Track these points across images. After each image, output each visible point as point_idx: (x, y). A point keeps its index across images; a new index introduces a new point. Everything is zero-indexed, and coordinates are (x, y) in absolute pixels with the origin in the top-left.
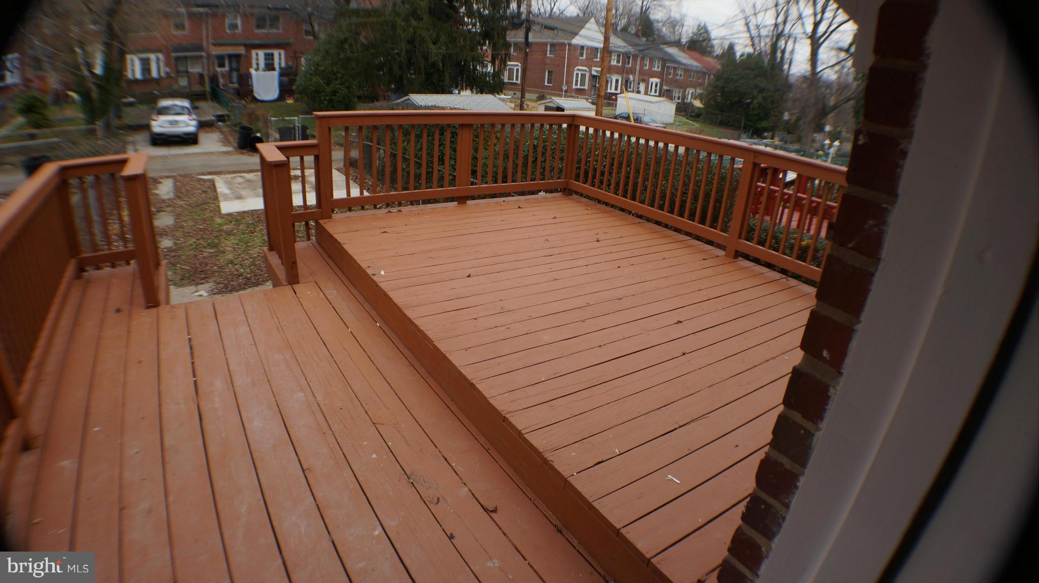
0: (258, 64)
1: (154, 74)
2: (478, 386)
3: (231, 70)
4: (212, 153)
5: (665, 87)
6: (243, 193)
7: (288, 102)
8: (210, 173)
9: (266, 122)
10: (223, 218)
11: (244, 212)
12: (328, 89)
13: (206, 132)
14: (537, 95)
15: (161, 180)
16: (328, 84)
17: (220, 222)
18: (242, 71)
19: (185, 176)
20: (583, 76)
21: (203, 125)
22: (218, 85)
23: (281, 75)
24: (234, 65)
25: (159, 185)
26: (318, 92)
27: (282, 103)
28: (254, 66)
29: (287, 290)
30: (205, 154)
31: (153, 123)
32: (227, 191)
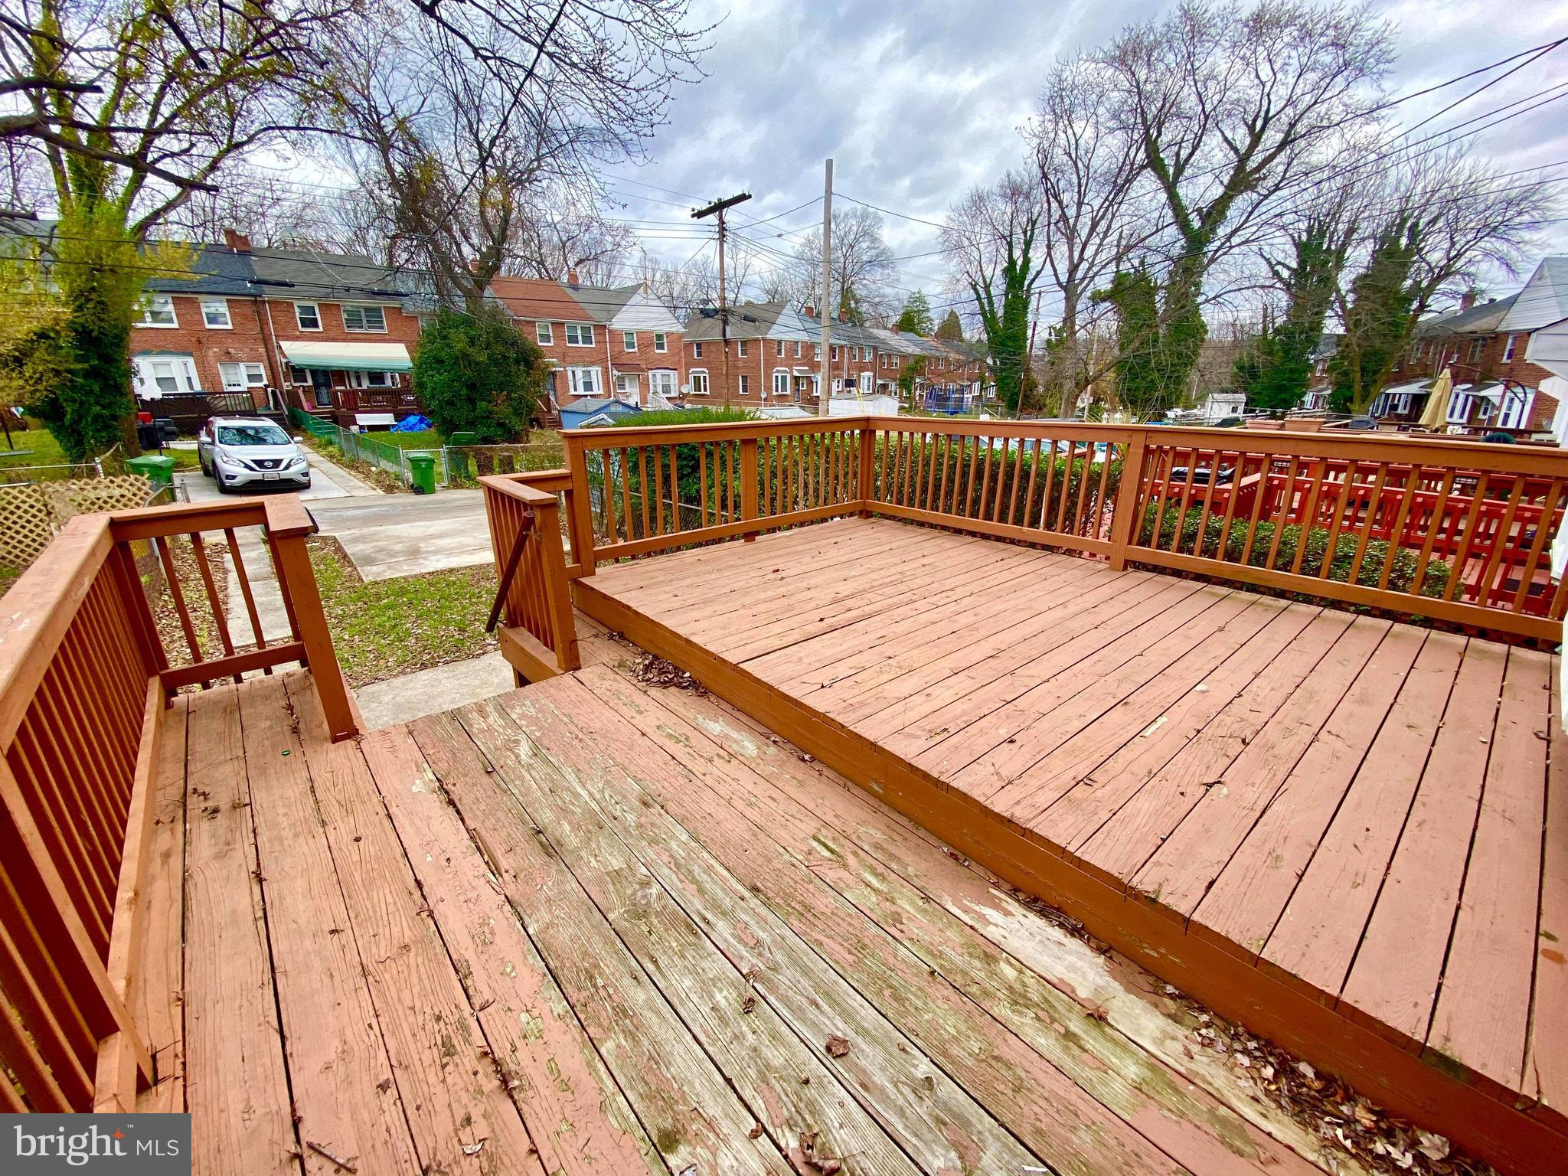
2: (954, 784)
5: (879, 382)
20: (784, 378)
24: (321, 379)
29: (568, 679)
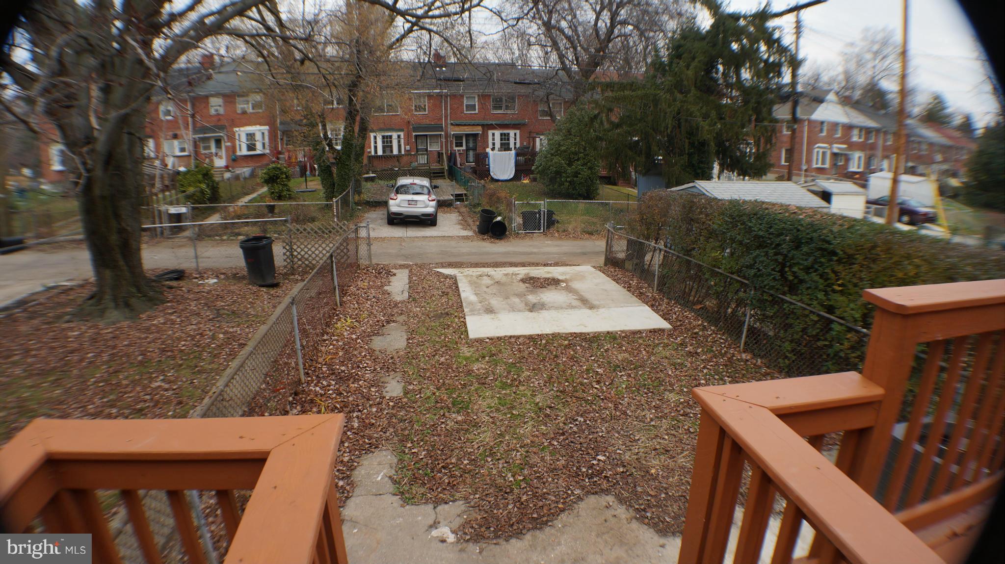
0: (494, 144)
1: (395, 151)
3: (468, 149)
4: (451, 238)
6: (495, 302)
7: (524, 182)
8: (450, 265)
9: (509, 205)
10: (472, 346)
11: (499, 338)
12: (569, 170)
13: (445, 212)
14: (777, 175)
15: (394, 271)
16: (570, 165)
17: (468, 354)
18: (479, 150)
19: (421, 266)
20: (824, 154)
21: (442, 205)
22: (455, 163)
23: (517, 155)
24: (471, 145)
25: (393, 279)
26: (558, 173)
27: (518, 183)
28: (491, 146)
30: (443, 237)
31: (391, 202)
32: (473, 298)
